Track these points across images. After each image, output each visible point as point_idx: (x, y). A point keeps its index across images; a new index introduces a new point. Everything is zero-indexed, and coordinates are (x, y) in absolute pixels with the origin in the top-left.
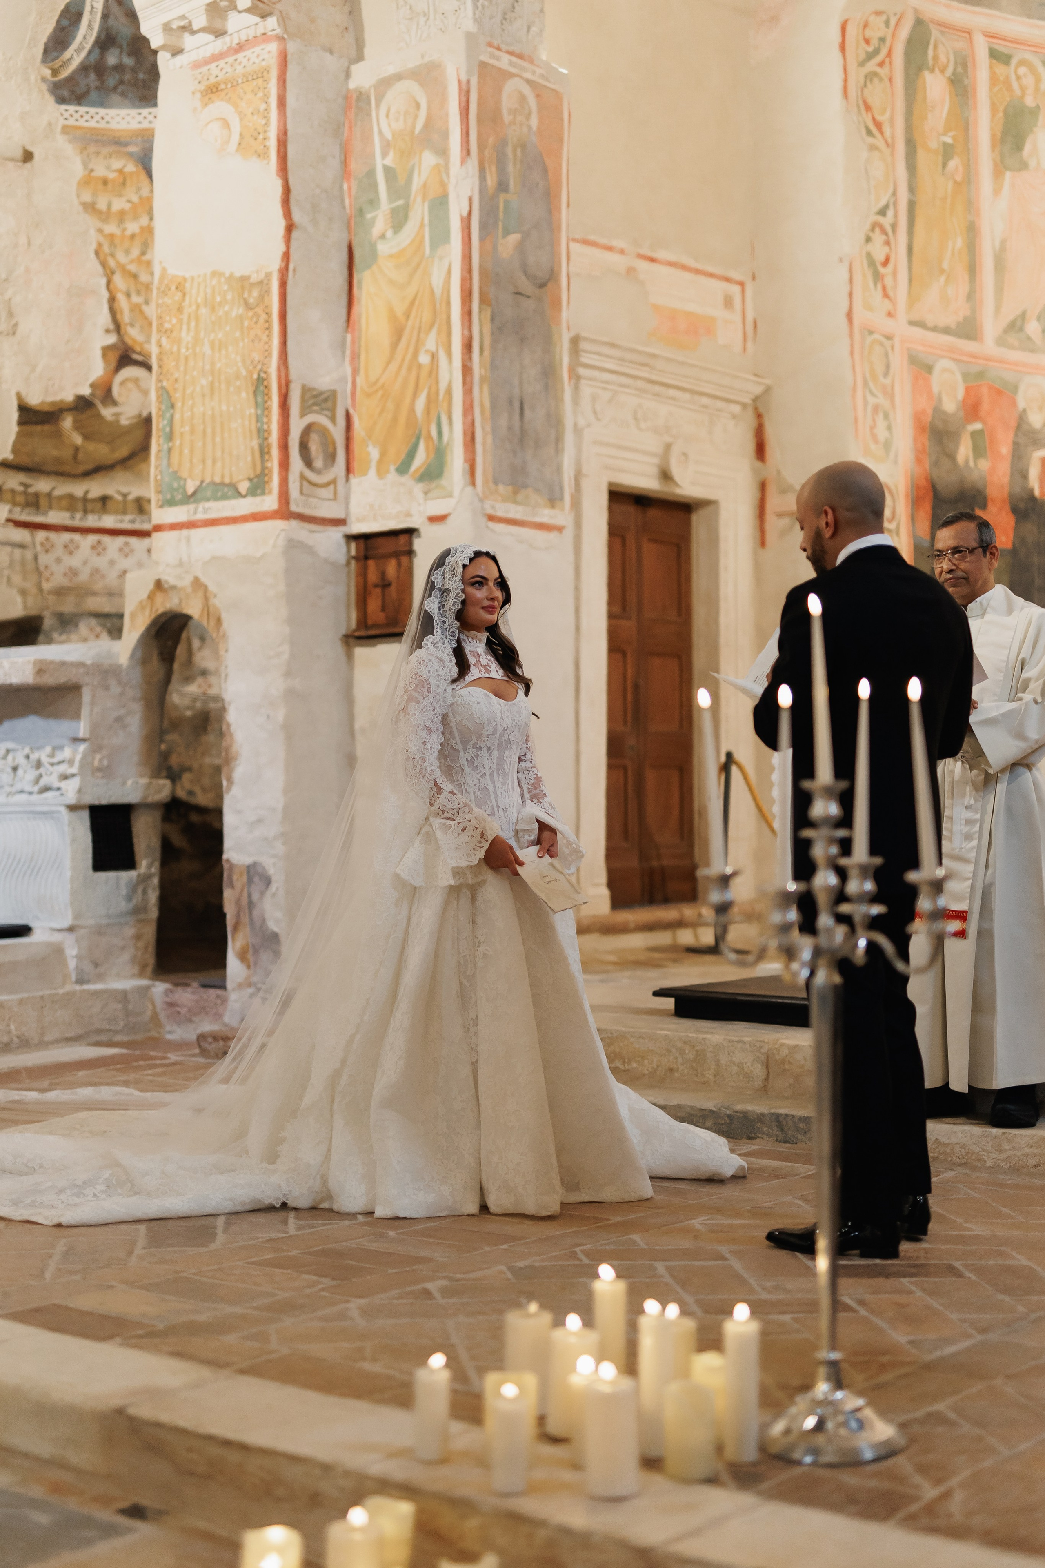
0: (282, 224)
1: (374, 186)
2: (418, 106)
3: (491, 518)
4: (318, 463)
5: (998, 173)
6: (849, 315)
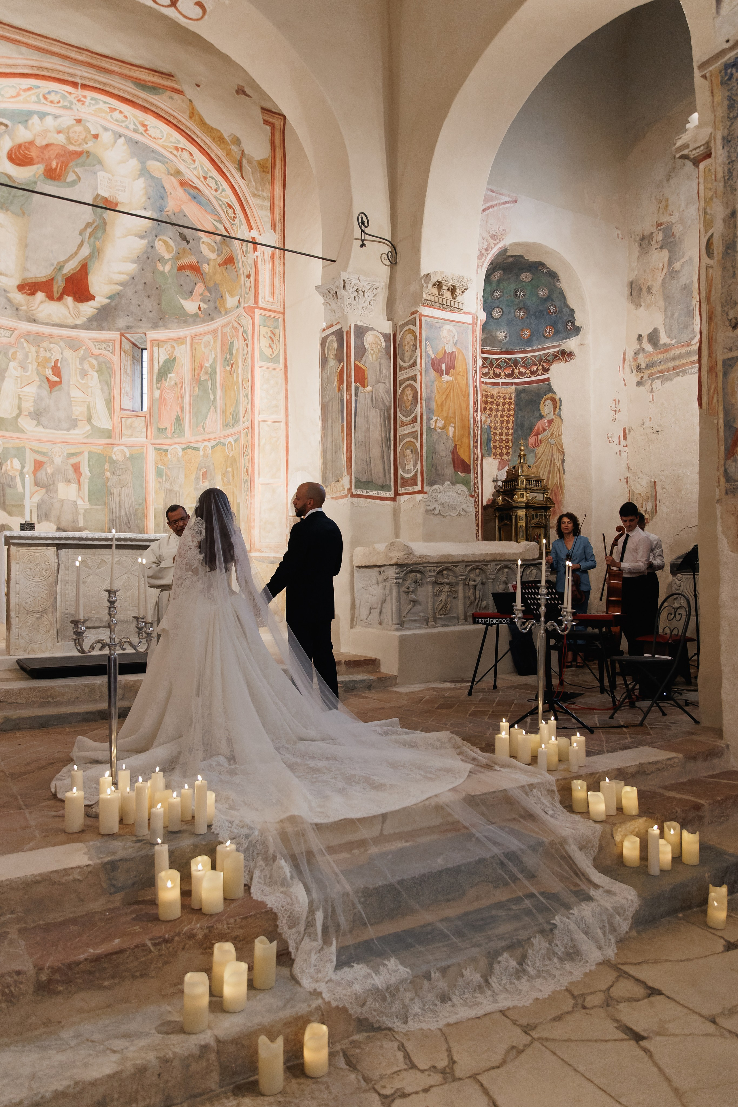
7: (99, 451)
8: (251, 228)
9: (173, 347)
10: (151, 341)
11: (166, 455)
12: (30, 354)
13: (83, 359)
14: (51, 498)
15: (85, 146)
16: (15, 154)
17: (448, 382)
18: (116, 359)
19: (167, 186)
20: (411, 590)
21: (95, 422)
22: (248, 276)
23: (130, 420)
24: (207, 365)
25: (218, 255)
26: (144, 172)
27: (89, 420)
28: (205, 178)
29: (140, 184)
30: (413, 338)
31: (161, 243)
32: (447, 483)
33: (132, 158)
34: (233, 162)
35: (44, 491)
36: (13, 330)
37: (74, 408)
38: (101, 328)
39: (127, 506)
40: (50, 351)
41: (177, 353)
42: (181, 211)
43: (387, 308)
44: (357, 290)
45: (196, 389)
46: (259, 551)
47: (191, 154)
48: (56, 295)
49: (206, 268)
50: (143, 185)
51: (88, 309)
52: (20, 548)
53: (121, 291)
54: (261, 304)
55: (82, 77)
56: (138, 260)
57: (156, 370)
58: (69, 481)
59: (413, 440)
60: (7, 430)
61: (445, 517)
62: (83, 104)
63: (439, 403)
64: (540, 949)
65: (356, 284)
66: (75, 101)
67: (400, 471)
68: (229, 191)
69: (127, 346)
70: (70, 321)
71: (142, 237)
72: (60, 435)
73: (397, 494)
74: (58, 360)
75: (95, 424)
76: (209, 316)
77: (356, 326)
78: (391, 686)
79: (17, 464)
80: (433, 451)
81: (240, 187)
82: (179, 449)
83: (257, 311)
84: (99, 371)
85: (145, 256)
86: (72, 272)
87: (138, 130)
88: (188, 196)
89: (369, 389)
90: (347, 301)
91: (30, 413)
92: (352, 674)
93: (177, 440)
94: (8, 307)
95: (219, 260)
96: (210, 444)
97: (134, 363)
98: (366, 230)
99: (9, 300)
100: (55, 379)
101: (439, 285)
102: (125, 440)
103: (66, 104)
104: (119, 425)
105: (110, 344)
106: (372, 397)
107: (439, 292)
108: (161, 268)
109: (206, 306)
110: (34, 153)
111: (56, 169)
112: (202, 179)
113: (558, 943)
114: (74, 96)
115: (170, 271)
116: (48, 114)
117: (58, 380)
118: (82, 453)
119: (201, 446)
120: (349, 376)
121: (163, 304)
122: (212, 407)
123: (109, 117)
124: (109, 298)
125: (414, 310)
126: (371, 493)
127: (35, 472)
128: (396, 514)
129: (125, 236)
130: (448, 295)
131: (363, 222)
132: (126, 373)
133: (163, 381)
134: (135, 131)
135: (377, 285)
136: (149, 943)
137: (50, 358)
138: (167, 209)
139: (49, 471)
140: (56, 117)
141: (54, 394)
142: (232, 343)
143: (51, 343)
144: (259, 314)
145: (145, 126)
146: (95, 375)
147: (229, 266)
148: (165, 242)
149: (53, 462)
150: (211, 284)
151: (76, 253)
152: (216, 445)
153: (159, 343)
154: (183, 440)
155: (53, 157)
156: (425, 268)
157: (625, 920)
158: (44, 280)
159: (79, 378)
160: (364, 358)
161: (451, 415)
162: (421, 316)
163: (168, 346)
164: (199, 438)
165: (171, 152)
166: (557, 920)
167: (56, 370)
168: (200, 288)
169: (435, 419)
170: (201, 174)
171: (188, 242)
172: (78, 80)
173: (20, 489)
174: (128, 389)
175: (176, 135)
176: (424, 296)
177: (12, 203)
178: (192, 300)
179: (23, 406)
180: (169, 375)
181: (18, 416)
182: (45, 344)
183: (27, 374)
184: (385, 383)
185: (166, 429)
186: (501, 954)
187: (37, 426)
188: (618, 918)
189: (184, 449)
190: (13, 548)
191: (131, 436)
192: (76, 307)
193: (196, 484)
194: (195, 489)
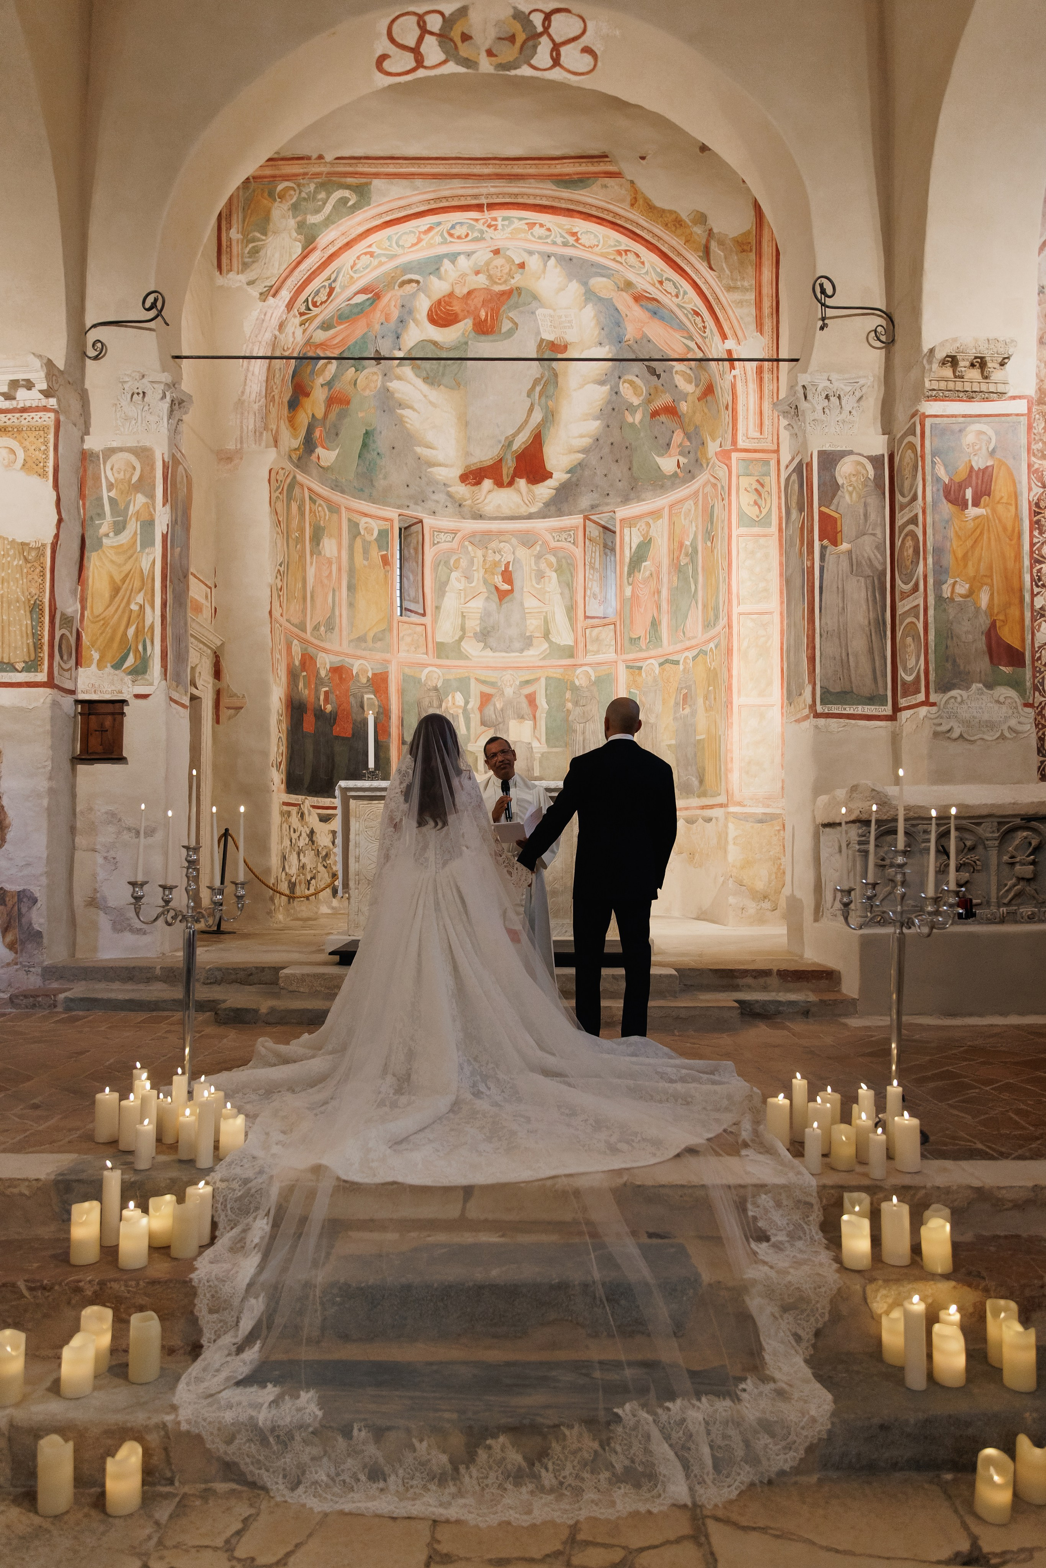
0: (56, 517)
1: (102, 506)
2: (134, 468)
3: (171, 699)
4: (65, 657)
5: (312, 555)
6: (270, 612)
7: (558, 676)
8: (724, 337)
9: (648, 524)
10: (622, 520)
11: (640, 674)
13: (539, 557)
15: (513, 281)
16: (437, 314)
17: (977, 518)
18: (578, 552)
19: (620, 307)
20: (887, 862)
21: (554, 638)
22: (727, 408)
23: (596, 630)
24: (688, 543)
25: (697, 386)
26: (590, 295)
27: (546, 635)
28: (661, 283)
29: (589, 312)
30: (912, 456)
31: (626, 385)
32: (976, 686)
33: (571, 281)
34: (696, 250)
36: (455, 532)
37: (528, 622)
38: (560, 513)
40: (499, 552)
41: (653, 533)
42: (644, 336)
43: (882, 414)
44: (827, 397)
45: (675, 579)
46: (740, 804)
47: (638, 256)
48: (506, 480)
49: (684, 407)
50: (592, 314)
51: (545, 490)
52: (360, 802)
53: (584, 459)
54: (741, 444)
55: (489, 195)
56: (601, 413)
57: (627, 560)
58: (522, 718)
59: (914, 620)
60: (448, 658)
61: (972, 742)
62: (496, 229)
63: (960, 554)
64: (580, 1449)
65: (825, 388)
66: (485, 228)
67: (901, 672)
68: (692, 293)
69: (594, 531)
70: (524, 510)
71: (602, 383)
72: (512, 658)
73: (896, 709)
74: (509, 562)
75: (553, 640)
76: (688, 473)
77: (821, 453)
78: (846, 1015)
79: (459, 699)
80: (946, 634)
81: (706, 282)
82: (656, 663)
83: (734, 455)
84: (559, 570)
85: (610, 407)
86: (523, 447)
87: (568, 242)
88: (648, 314)
89: (845, 546)
90: (809, 417)
91: (475, 634)
92: (789, 990)
93: (653, 653)
94: (449, 505)
95: (698, 393)
96: (690, 654)
97: (606, 554)
98: (829, 302)
99: (449, 495)
100: (506, 587)
101: (952, 361)
102: (590, 659)
103: (476, 234)
105: (572, 533)
106: (851, 559)
107: (954, 372)
108: (630, 419)
109: (686, 461)
110: (457, 307)
111: (486, 320)
112: (658, 285)
113: (619, 1449)
114: (482, 221)
115: (641, 421)
116: (459, 254)
117: (509, 587)
118: (537, 679)
119: (681, 657)
120: (811, 531)
121: (635, 468)
122: (694, 602)
123: (530, 237)
124: (568, 472)
125: (913, 410)
126: (849, 710)
127: (481, 708)
128: (895, 739)
129: (582, 386)
130: (975, 374)
131: (823, 291)
132: (592, 568)
133: (636, 574)
134: (565, 244)
135: (862, 381)
136: (21, 1285)
137: (500, 560)
138: (627, 337)
139: (499, 706)
140: (469, 255)
141: (504, 606)
142: (713, 506)
143: (501, 542)
144: (738, 459)
145: (574, 234)
146: (554, 575)
147: (709, 398)
148: (631, 383)
149: (502, 693)
150: (691, 429)
151: (526, 422)
152: (698, 654)
153: (630, 522)
154: (659, 651)
155: (479, 305)
156: (929, 339)
157: (788, 1448)
158: (491, 462)
159: (534, 582)
160: (835, 501)
161: (982, 571)
162: (924, 416)
163: (642, 524)
164: (679, 647)
165: (614, 260)
166: (627, 1410)
167: (507, 576)
168: (678, 437)
169: (951, 581)
170: (656, 278)
171: (659, 376)
172: (483, 202)
174: (596, 589)
175: (615, 235)
176: (927, 384)
177: (443, 374)
178: (670, 456)
179: (466, 625)
180: (644, 564)
181: (461, 638)
182: (493, 545)
183: (473, 585)
184: (874, 535)
185: (639, 637)
186: (495, 1436)
188: (763, 1440)
189: (661, 664)
190: (352, 802)
191: (597, 652)
192: (530, 490)
193: (675, 712)
194: (675, 719)
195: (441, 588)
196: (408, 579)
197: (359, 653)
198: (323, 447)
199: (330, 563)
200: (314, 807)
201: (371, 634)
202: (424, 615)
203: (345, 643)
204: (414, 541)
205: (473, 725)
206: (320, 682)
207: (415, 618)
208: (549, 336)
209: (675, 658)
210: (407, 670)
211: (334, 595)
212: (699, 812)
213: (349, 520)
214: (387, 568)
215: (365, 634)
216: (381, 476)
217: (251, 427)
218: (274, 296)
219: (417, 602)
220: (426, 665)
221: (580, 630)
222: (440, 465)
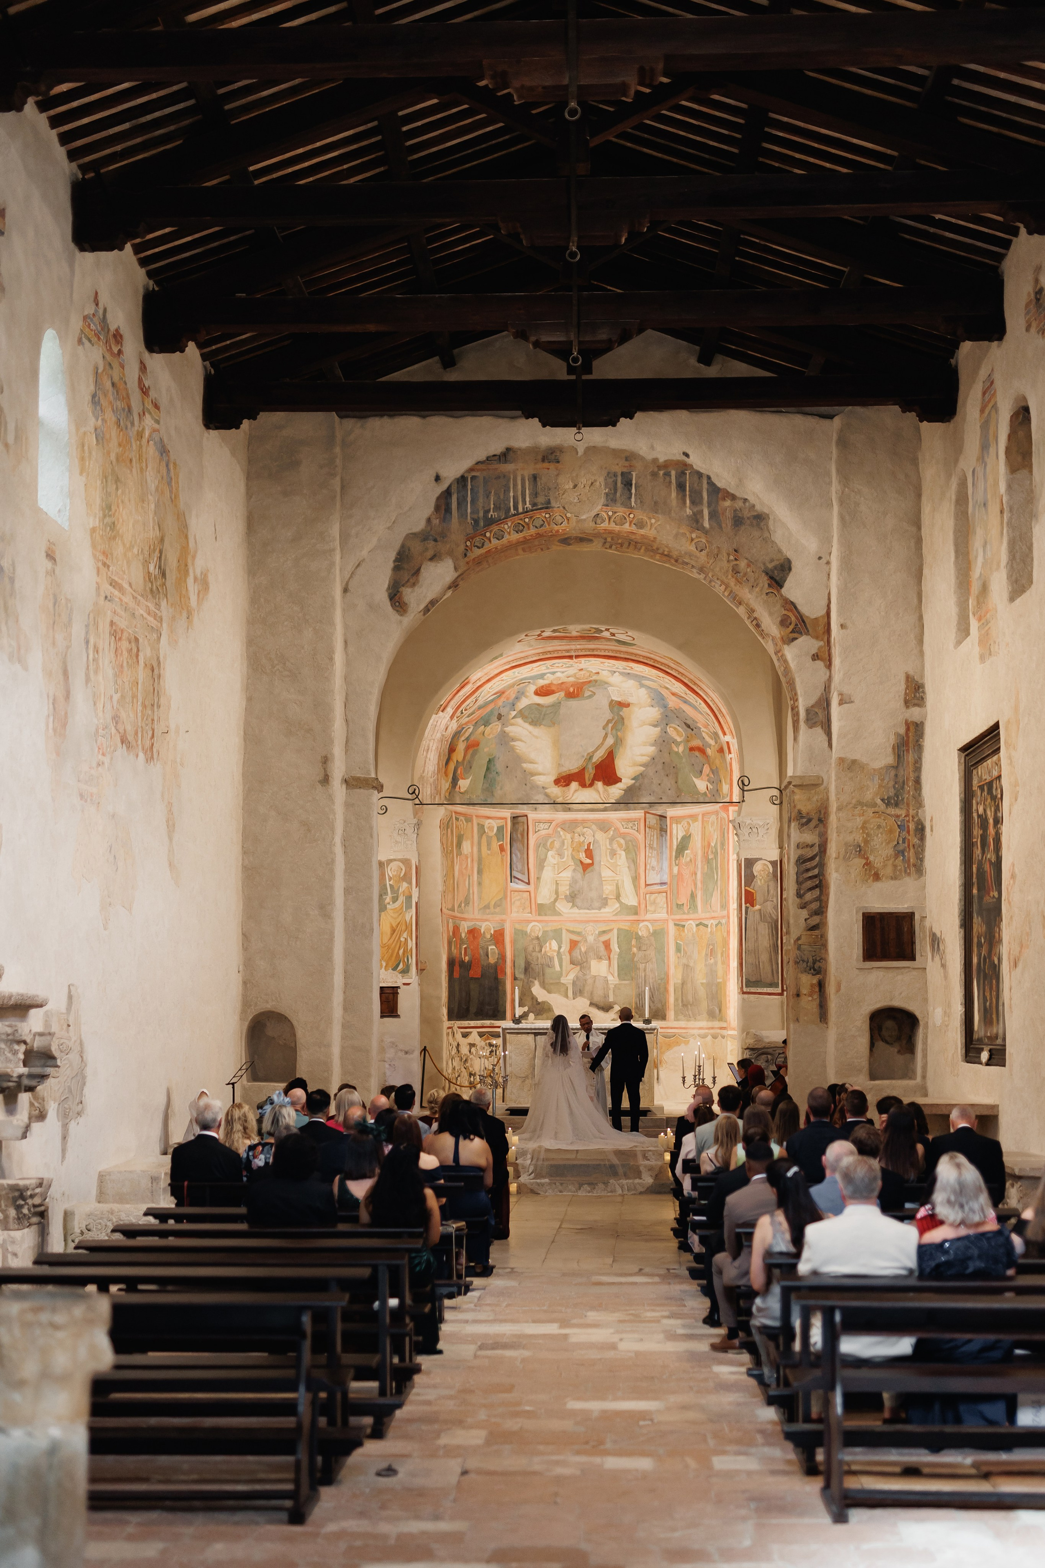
1: (386, 889)
2: (402, 869)
6: (441, 907)
7: (626, 928)
9: (689, 823)
10: (671, 818)
11: (684, 931)
12: (566, 841)
13: (612, 840)
14: (585, 975)
15: (592, 679)
16: (541, 693)
18: (640, 837)
19: (663, 693)
21: (624, 900)
23: (653, 896)
24: (713, 845)
25: (716, 743)
27: (618, 897)
28: (683, 692)
29: (644, 693)
31: (671, 729)
33: (630, 680)
35: (578, 968)
36: (550, 822)
37: (604, 888)
38: (628, 808)
39: (651, 981)
40: (583, 835)
41: (692, 830)
42: (679, 708)
44: (751, 828)
45: (706, 867)
47: (671, 681)
48: (588, 782)
49: (709, 751)
50: (646, 694)
51: (616, 791)
53: (644, 771)
55: (575, 650)
56: (655, 743)
57: (675, 847)
58: (601, 958)
60: (546, 915)
62: (580, 664)
65: (750, 823)
66: (573, 664)
69: (652, 821)
71: (655, 726)
72: (593, 914)
74: (590, 843)
75: (623, 901)
76: (714, 798)
77: (746, 859)
79: (554, 945)
82: (693, 924)
84: (627, 850)
85: (661, 741)
86: (600, 760)
88: (679, 701)
89: (758, 907)
91: (566, 896)
93: (692, 916)
94: (547, 802)
95: (717, 748)
96: (714, 922)
97: (662, 836)
99: (547, 795)
100: (588, 861)
102: (649, 916)
103: (569, 665)
104: (644, 902)
105: (636, 823)
106: (761, 914)
108: (676, 749)
109: (711, 788)
110: (554, 689)
111: (574, 693)
112: (681, 692)
114: (572, 662)
115: (683, 752)
116: (558, 672)
117: (590, 862)
118: (611, 930)
119: (709, 923)
121: (680, 781)
122: (716, 887)
123: (603, 665)
124: (633, 779)
126: (760, 990)
127: (570, 952)
129: (641, 726)
131: (743, 784)
132: (651, 848)
133: (681, 858)
134: (625, 669)
137: (584, 841)
138: (670, 708)
139: (583, 950)
140: (563, 672)
141: (587, 876)
143: (584, 828)
145: (627, 666)
146: (623, 853)
148: (675, 729)
149: (586, 940)
150: (714, 768)
151: (602, 744)
152: (718, 924)
153: (678, 820)
154: (696, 916)
155: (569, 687)
158: (577, 771)
159: (609, 858)
160: (753, 884)
163: (684, 823)
164: (708, 915)
165: (656, 679)
167: (589, 853)
171: (692, 730)
172: (573, 654)
173: (558, 968)
174: (654, 863)
175: (653, 671)
177: (543, 719)
178: (702, 779)
179: (559, 890)
180: (686, 852)
181: (556, 900)
182: (579, 830)
183: (564, 860)
184: (773, 901)
185: (683, 904)
187: (572, 907)
189: (697, 925)
190: (508, 1036)
191: (655, 912)
192: (606, 790)
193: (706, 960)
194: (706, 965)
195: (541, 866)
196: (516, 855)
197: (485, 917)
198: (462, 779)
199: (467, 858)
200: (459, 1028)
201: (493, 903)
202: (528, 883)
203: (476, 911)
204: (521, 829)
205: (564, 964)
206: (462, 942)
207: (521, 886)
208: (616, 698)
209: (705, 922)
210: (518, 926)
211: (469, 879)
212: (719, 1031)
213: (478, 824)
214: (503, 853)
215: (489, 903)
216: (499, 788)
217: (429, 793)
218: (443, 711)
219: (523, 874)
220: (530, 921)
221: (642, 895)
222: (540, 774)
